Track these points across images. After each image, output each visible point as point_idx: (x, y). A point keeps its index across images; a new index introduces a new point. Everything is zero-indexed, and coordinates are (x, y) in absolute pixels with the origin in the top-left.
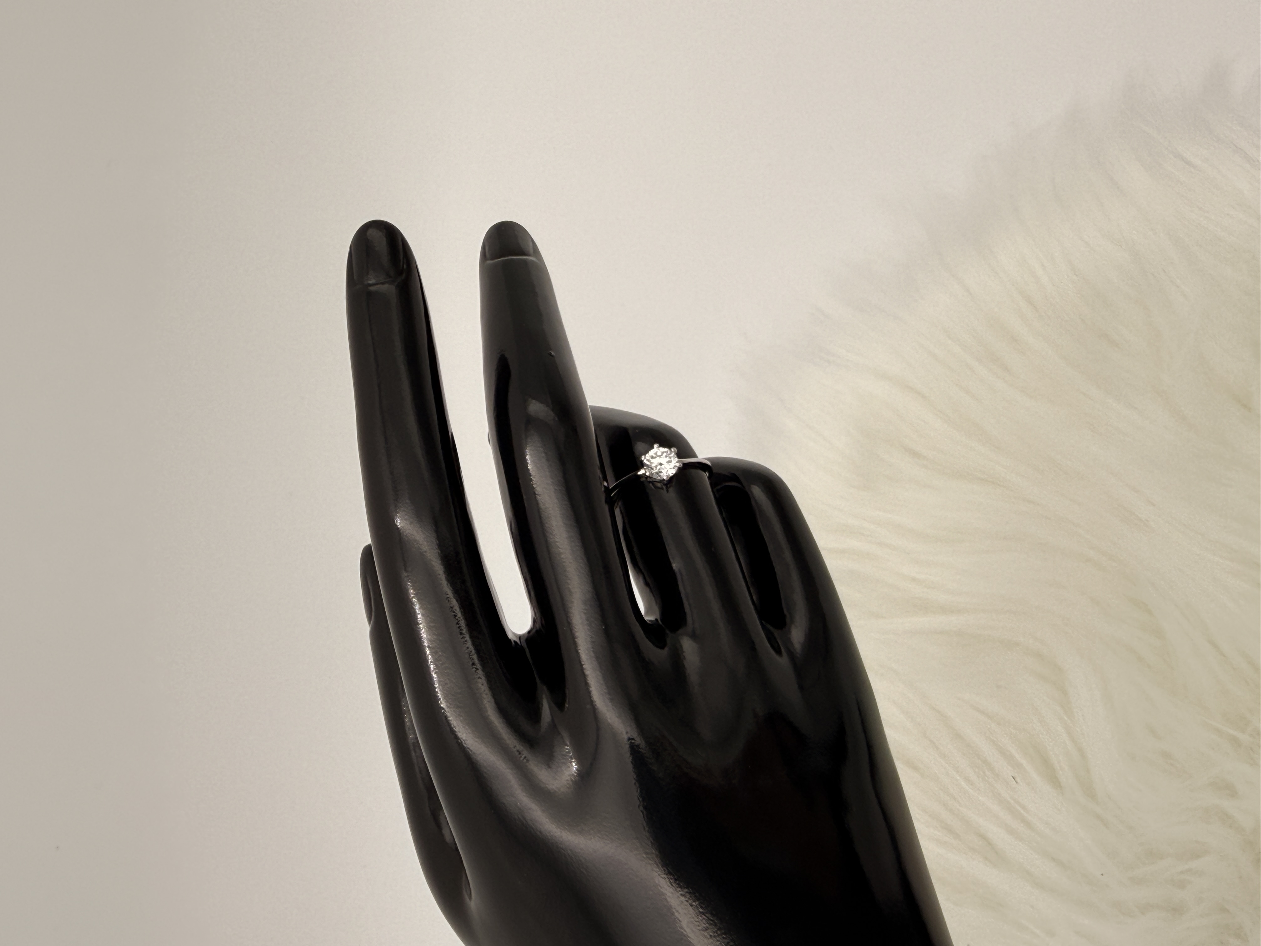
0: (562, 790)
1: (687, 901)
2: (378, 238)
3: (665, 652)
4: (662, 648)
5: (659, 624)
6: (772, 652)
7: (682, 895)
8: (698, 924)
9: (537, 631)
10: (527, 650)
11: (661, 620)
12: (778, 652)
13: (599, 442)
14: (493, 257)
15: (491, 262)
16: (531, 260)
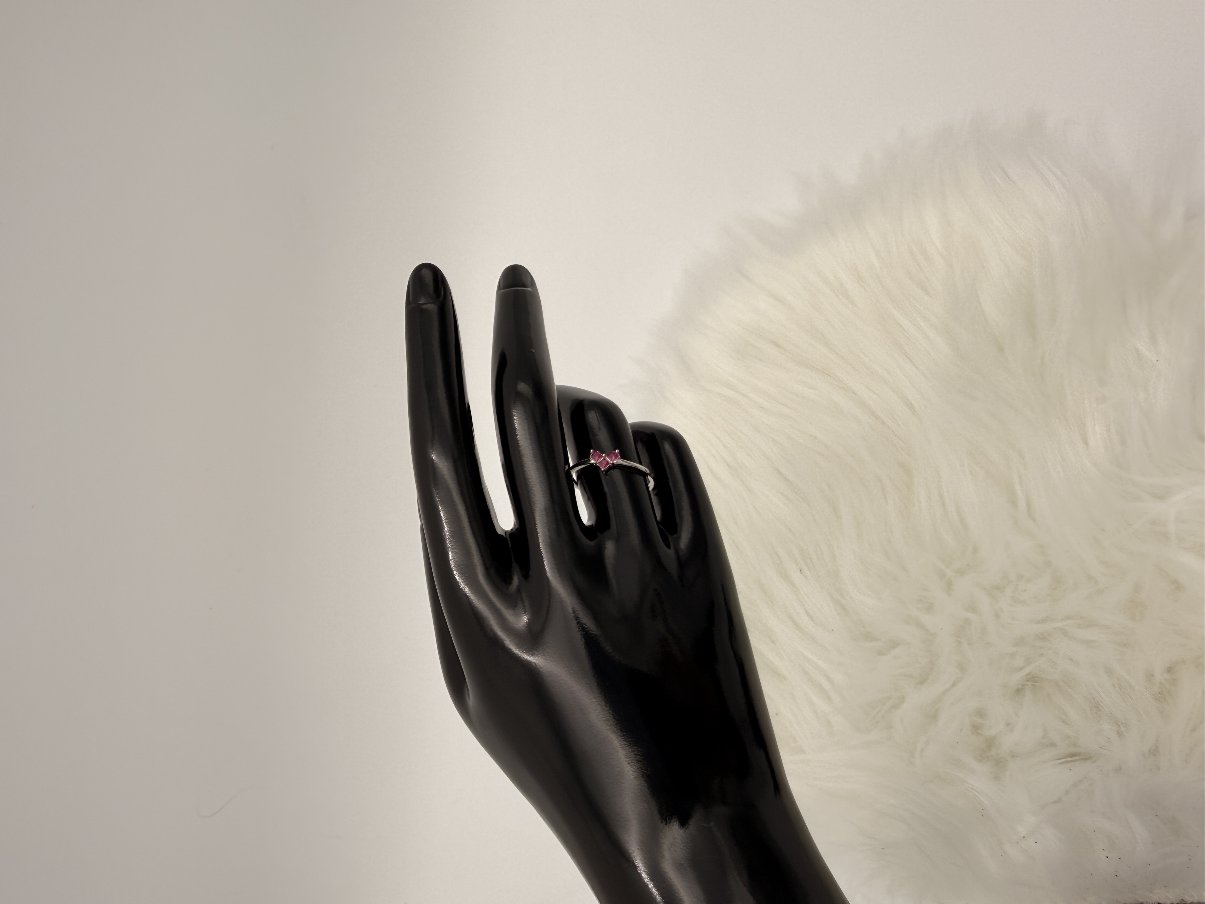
0: (523, 628)
1: (597, 702)
2: (428, 275)
3: (592, 543)
4: (592, 540)
5: (594, 526)
6: (665, 547)
7: (595, 698)
8: (603, 716)
9: (517, 529)
10: (509, 540)
11: (595, 525)
12: (668, 546)
13: (560, 408)
14: (505, 287)
15: (502, 291)
16: (528, 290)
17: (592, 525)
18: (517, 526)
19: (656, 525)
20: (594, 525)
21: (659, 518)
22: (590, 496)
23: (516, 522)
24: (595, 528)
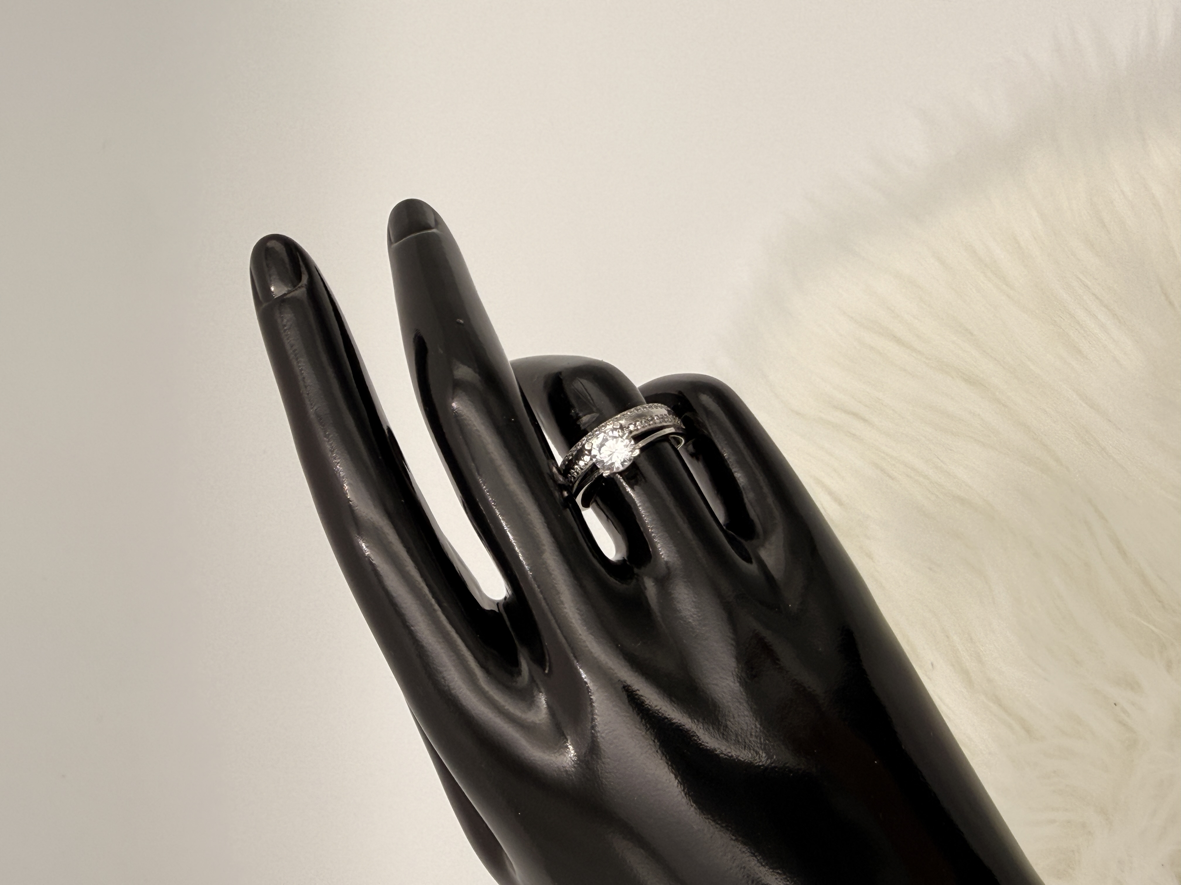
6: (742, 562)
9: (512, 597)
10: (506, 615)
14: (399, 237)
15: (397, 244)
16: (434, 233)
17: (624, 558)
18: (510, 592)
19: (720, 534)
20: (626, 558)
21: (722, 519)
22: (610, 516)
23: (508, 585)
24: (628, 563)
